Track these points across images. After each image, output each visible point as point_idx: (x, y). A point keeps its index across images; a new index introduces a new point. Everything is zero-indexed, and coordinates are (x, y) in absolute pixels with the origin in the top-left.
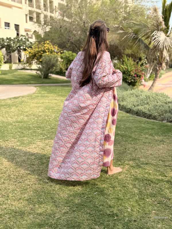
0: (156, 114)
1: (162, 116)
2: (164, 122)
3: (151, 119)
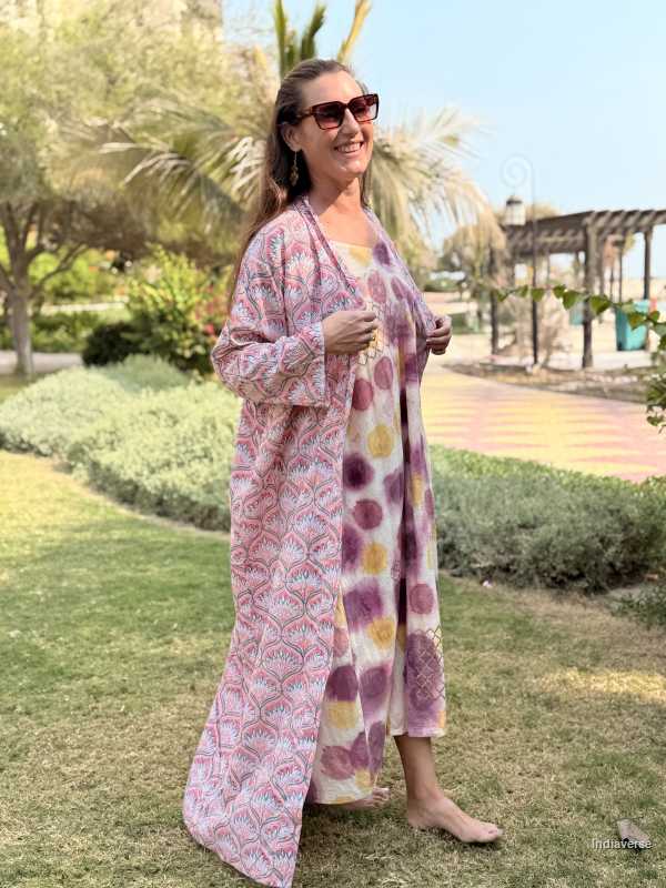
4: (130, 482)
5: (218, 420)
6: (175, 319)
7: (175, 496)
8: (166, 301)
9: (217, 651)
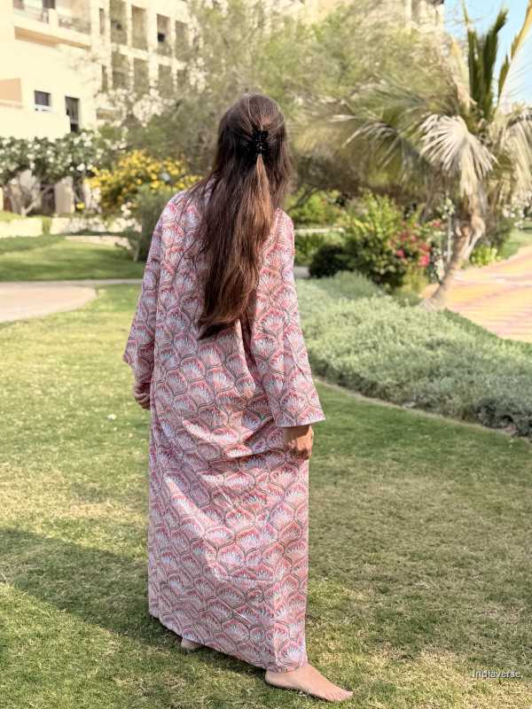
0: (389, 380)
1: (406, 389)
2: (404, 407)
3: (374, 397)
4: (323, 361)
5: (386, 323)
6: (375, 245)
7: (351, 373)
8: (369, 231)
9: (354, 466)
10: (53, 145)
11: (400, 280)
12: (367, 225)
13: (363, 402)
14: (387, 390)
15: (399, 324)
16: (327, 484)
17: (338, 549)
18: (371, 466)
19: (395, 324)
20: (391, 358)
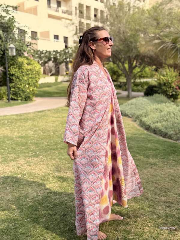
0: (172, 132)
1: (178, 135)
2: (177, 142)
3: (166, 138)
4: (148, 125)
5: (171, 112)
6: (168, 85)
7: (158, 129)
8: (166, 80)
9: (159, 162)
10: (59, 52)
11: (177, 97)
12: (165, 78)
13: (162, 140)
14: (171, 136)
15: (176, 112)
16: (149, 168)
17: (152, 191)
18: (165, 162)
19: (175, 112)
20: (173, 125)
